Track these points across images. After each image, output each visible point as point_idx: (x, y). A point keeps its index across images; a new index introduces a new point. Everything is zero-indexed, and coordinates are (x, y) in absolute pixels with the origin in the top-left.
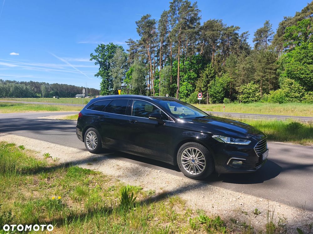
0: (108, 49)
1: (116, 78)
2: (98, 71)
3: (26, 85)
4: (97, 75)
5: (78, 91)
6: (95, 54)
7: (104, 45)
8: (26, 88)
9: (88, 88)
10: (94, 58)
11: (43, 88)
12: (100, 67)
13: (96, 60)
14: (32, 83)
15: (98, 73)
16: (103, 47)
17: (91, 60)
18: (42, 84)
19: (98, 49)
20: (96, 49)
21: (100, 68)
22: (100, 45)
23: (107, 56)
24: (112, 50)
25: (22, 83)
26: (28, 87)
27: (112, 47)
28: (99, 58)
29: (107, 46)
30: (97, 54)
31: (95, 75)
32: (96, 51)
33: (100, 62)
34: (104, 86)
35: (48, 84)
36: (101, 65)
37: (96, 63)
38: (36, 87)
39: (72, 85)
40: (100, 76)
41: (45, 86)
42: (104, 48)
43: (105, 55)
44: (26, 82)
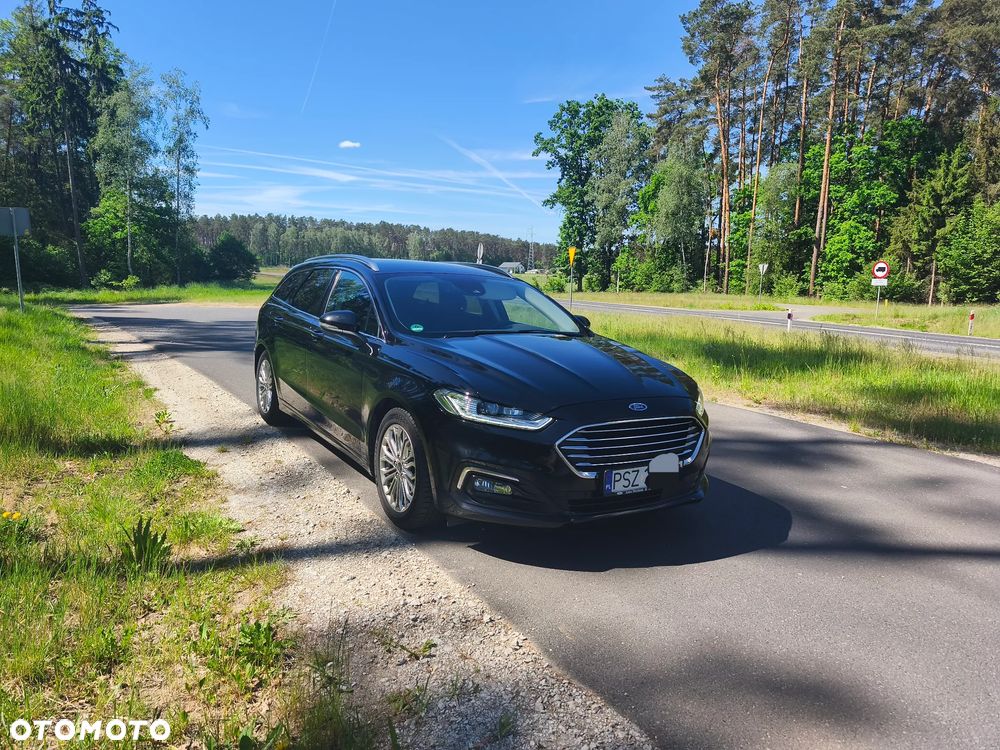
0: (588, 115)
1: (606, 207)
2: (555, 190)
3: (370, 233)
4: (550, 202)
5: (507, 252)
6: (549, 134)
7: (578, 104)
8: (370, 242)
9: (538, 244)
10: (546, 146)
11: (413, 240)
12: (563, 176)
13: (549, 154)
14: (385, 228)
15: (555, 196)
16: (573, 110)
17: (536, 154)
18: (409, 230)
19: (559, 117)
20: (551, 119)
21: (560, 180)
22: (566, 106)
23: (585, 141)
24: (602, 118)
25: (360, 227)
26: (375, 239)
27: (600, 108)
28: (563, 146)
29: (588, 105)
30: (554, 134)
31: (546, 203)
32: (552, 125)
33: (563, 161)
34: (569, 237)
35: (427, 230)
36: (564, 170)
37: (551, 163)
38: (395, 239)
39: (491, 234)
40: (558, 205)
41: (418, 237)
42: (577, 112)
43: (579, 138)
44: (370, 225)
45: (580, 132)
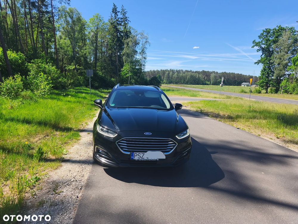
0: (274, 33)
1: (279, 64)
2: (260, 59)
3: (199, 74)
4: (257, 63)
6: (258, 40)
7: (270, 29)
8: (199, 77)
10: (257, 44)
11: (212, 76)
12: (263, 54)
13: (258, 47)
14: (204, 72)
15: (259, 61)
16: (268, 31)
17: (253, 47)
18: (211, 73)
19: (262, 34)
20: (259, 35)
21: (262, 55)
22: (265, 30)
23: (272, 42)
24: (279, 33)
25: (196, 72)
26: (200, 76)
27: (278, 30)
28: (263, 44)
29: (274, 30)
30: (260, 40)
31: (256, 63)
32: (260, 37)
33: (263, 49)
34: (263, 74)
35: (217, 72)
36: (264, 52)
37: (258, 50)
38: (207, 76)
39: (239, 74)
40: (260, 64)
41: (214, 75)
42: (269, 32)
43: (270, 41)
44: (199, 71)
45: (271, 39)
